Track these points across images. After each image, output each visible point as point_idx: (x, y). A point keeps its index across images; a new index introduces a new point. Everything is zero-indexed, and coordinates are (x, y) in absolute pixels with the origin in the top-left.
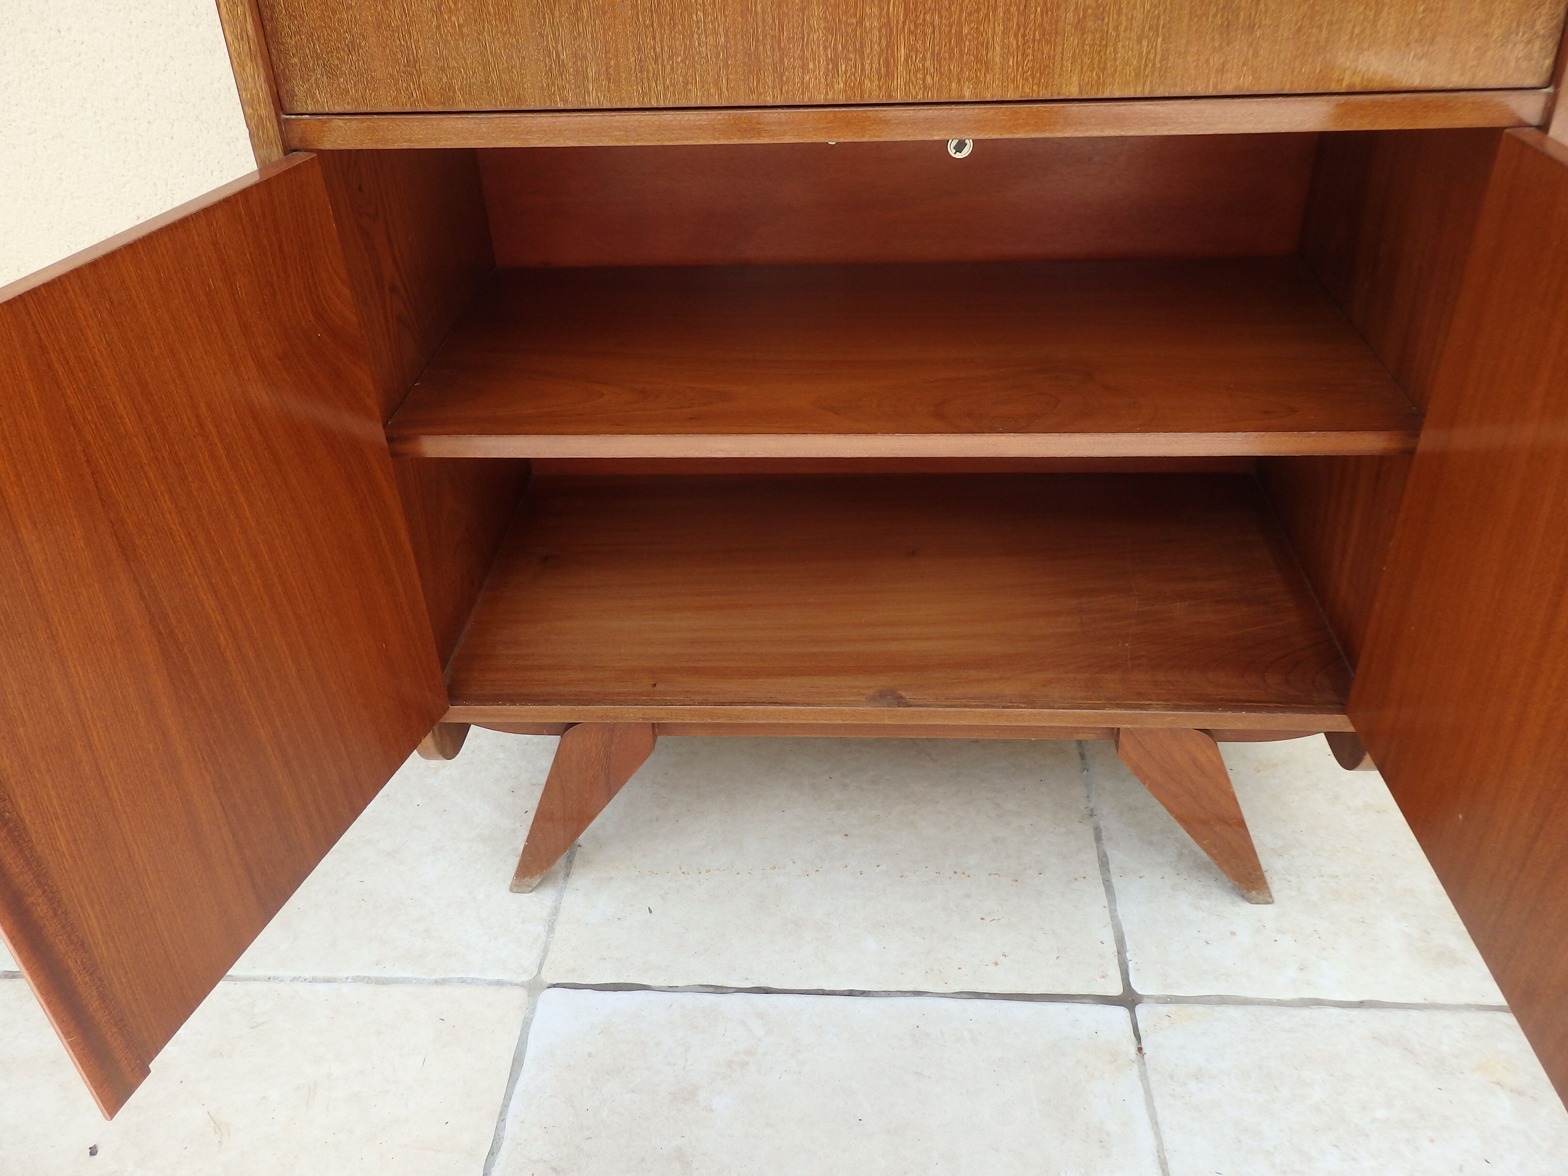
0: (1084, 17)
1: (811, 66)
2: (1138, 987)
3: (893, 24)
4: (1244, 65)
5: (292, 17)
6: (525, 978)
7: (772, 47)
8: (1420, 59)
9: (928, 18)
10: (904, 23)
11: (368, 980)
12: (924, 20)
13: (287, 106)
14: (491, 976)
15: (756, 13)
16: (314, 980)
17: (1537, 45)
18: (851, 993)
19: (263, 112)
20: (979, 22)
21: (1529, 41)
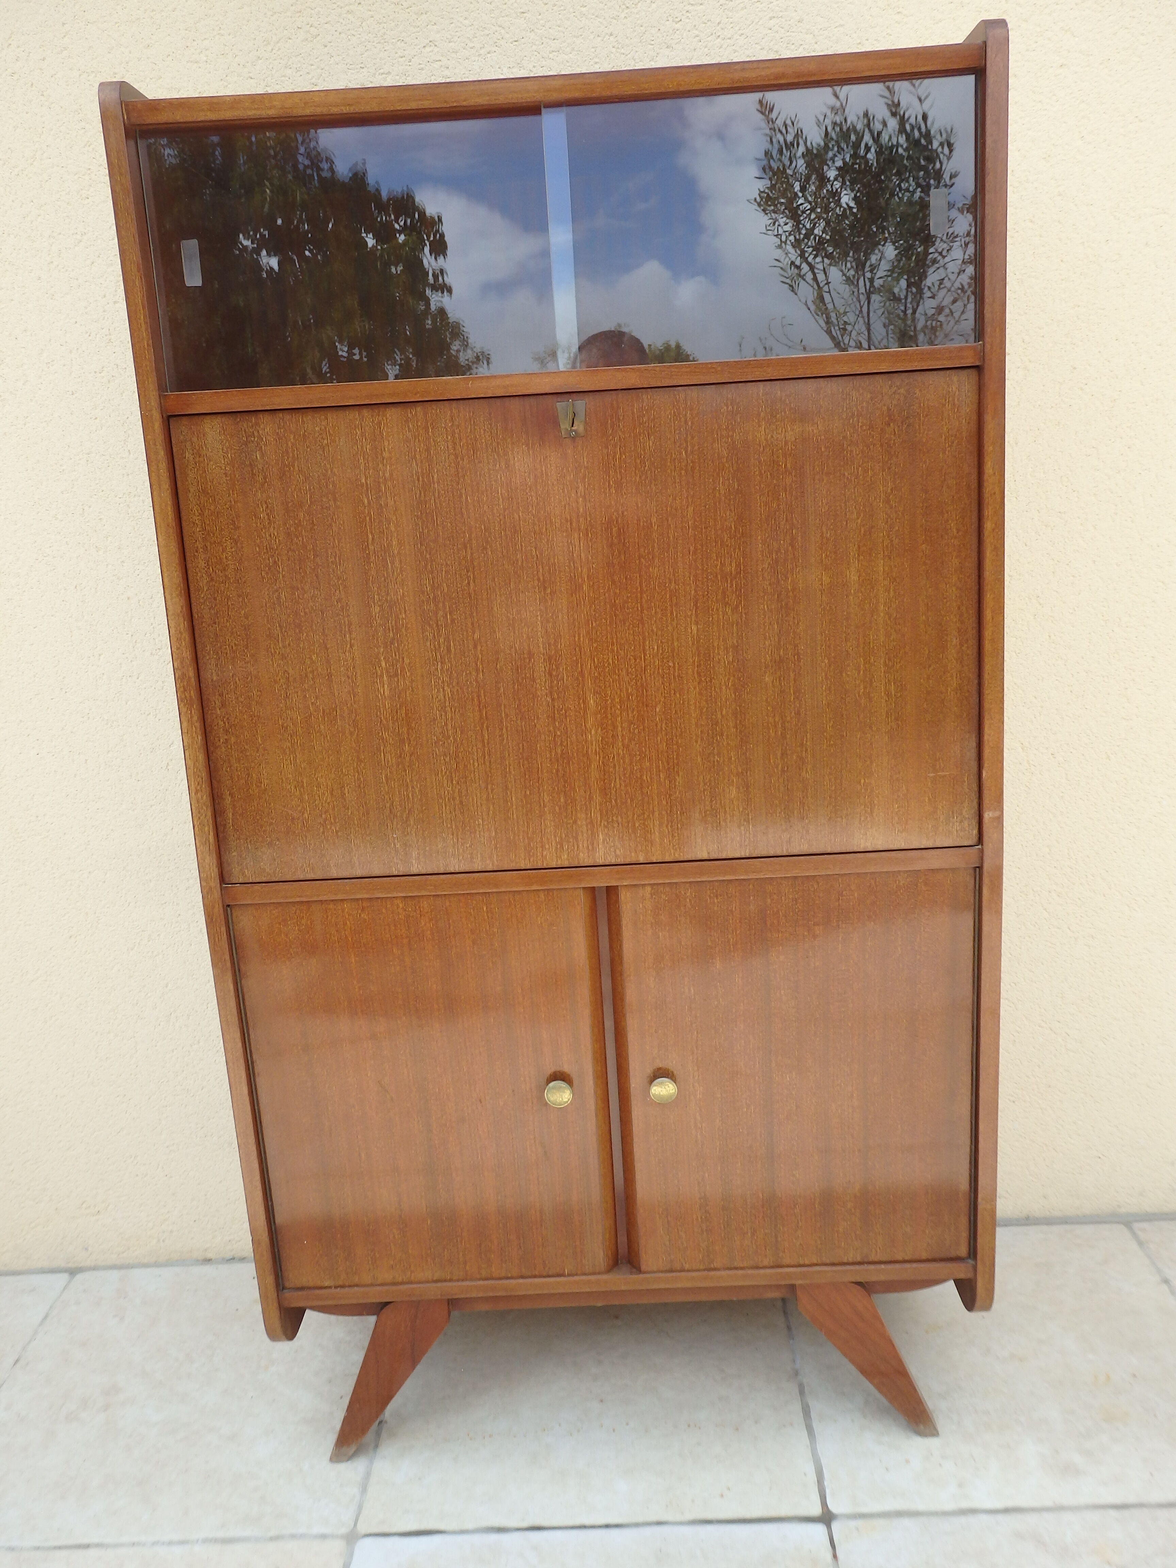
0: (705, 816)
1: (547, 846)
2: (833, 1507)
3: (595, 822)
4: (801, 838)
5: (236, 830)
6: (344, 1530)
7: (523, 836)
8: (901, 833)
9: (614, 818)
10: (601, 822)
11: (215, 1541)
12: (613, 820)
13: (227, 880)
14: (317, 1529)
15: (513, 819)
16: (170, 1543)
17: (966, 823)
18: (607, 1526)
19: (212, 884)
20: (645, 820)
21: (961, 821)
